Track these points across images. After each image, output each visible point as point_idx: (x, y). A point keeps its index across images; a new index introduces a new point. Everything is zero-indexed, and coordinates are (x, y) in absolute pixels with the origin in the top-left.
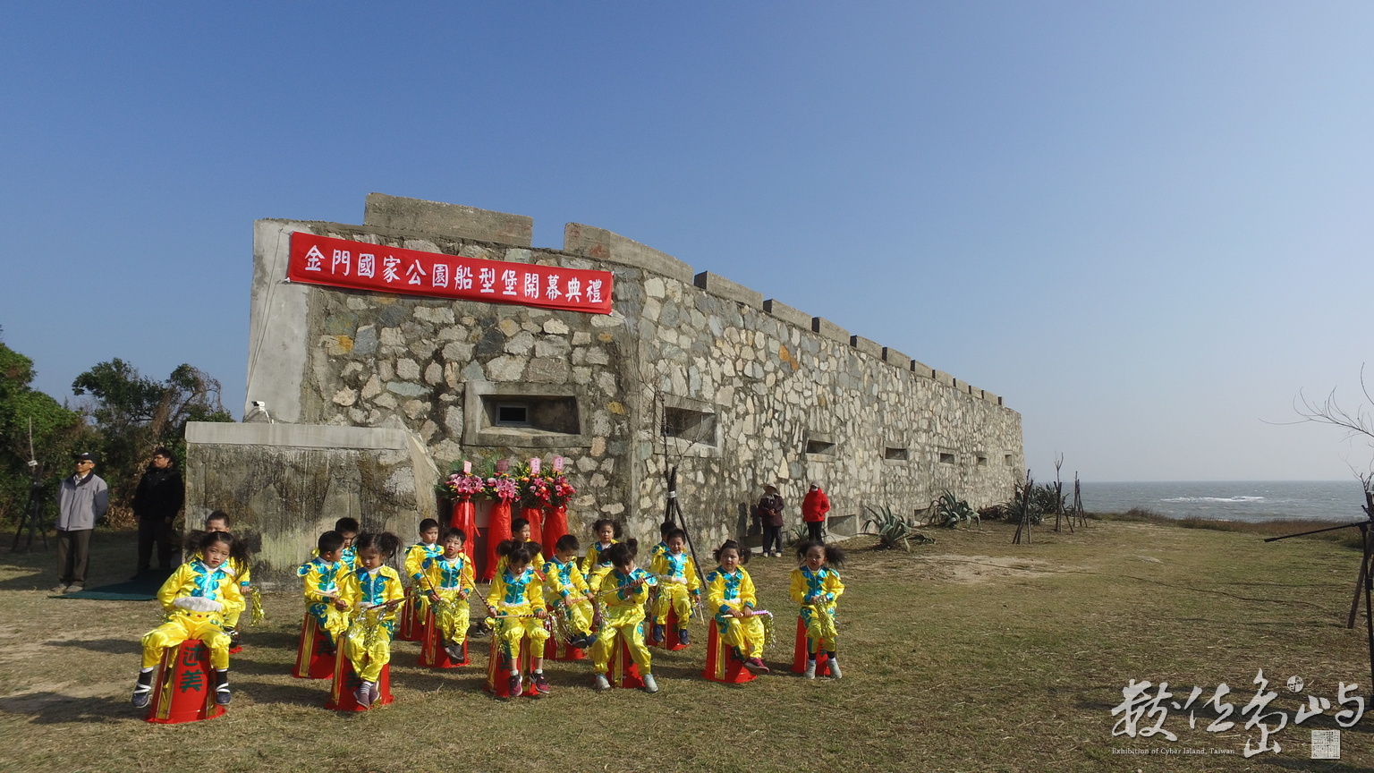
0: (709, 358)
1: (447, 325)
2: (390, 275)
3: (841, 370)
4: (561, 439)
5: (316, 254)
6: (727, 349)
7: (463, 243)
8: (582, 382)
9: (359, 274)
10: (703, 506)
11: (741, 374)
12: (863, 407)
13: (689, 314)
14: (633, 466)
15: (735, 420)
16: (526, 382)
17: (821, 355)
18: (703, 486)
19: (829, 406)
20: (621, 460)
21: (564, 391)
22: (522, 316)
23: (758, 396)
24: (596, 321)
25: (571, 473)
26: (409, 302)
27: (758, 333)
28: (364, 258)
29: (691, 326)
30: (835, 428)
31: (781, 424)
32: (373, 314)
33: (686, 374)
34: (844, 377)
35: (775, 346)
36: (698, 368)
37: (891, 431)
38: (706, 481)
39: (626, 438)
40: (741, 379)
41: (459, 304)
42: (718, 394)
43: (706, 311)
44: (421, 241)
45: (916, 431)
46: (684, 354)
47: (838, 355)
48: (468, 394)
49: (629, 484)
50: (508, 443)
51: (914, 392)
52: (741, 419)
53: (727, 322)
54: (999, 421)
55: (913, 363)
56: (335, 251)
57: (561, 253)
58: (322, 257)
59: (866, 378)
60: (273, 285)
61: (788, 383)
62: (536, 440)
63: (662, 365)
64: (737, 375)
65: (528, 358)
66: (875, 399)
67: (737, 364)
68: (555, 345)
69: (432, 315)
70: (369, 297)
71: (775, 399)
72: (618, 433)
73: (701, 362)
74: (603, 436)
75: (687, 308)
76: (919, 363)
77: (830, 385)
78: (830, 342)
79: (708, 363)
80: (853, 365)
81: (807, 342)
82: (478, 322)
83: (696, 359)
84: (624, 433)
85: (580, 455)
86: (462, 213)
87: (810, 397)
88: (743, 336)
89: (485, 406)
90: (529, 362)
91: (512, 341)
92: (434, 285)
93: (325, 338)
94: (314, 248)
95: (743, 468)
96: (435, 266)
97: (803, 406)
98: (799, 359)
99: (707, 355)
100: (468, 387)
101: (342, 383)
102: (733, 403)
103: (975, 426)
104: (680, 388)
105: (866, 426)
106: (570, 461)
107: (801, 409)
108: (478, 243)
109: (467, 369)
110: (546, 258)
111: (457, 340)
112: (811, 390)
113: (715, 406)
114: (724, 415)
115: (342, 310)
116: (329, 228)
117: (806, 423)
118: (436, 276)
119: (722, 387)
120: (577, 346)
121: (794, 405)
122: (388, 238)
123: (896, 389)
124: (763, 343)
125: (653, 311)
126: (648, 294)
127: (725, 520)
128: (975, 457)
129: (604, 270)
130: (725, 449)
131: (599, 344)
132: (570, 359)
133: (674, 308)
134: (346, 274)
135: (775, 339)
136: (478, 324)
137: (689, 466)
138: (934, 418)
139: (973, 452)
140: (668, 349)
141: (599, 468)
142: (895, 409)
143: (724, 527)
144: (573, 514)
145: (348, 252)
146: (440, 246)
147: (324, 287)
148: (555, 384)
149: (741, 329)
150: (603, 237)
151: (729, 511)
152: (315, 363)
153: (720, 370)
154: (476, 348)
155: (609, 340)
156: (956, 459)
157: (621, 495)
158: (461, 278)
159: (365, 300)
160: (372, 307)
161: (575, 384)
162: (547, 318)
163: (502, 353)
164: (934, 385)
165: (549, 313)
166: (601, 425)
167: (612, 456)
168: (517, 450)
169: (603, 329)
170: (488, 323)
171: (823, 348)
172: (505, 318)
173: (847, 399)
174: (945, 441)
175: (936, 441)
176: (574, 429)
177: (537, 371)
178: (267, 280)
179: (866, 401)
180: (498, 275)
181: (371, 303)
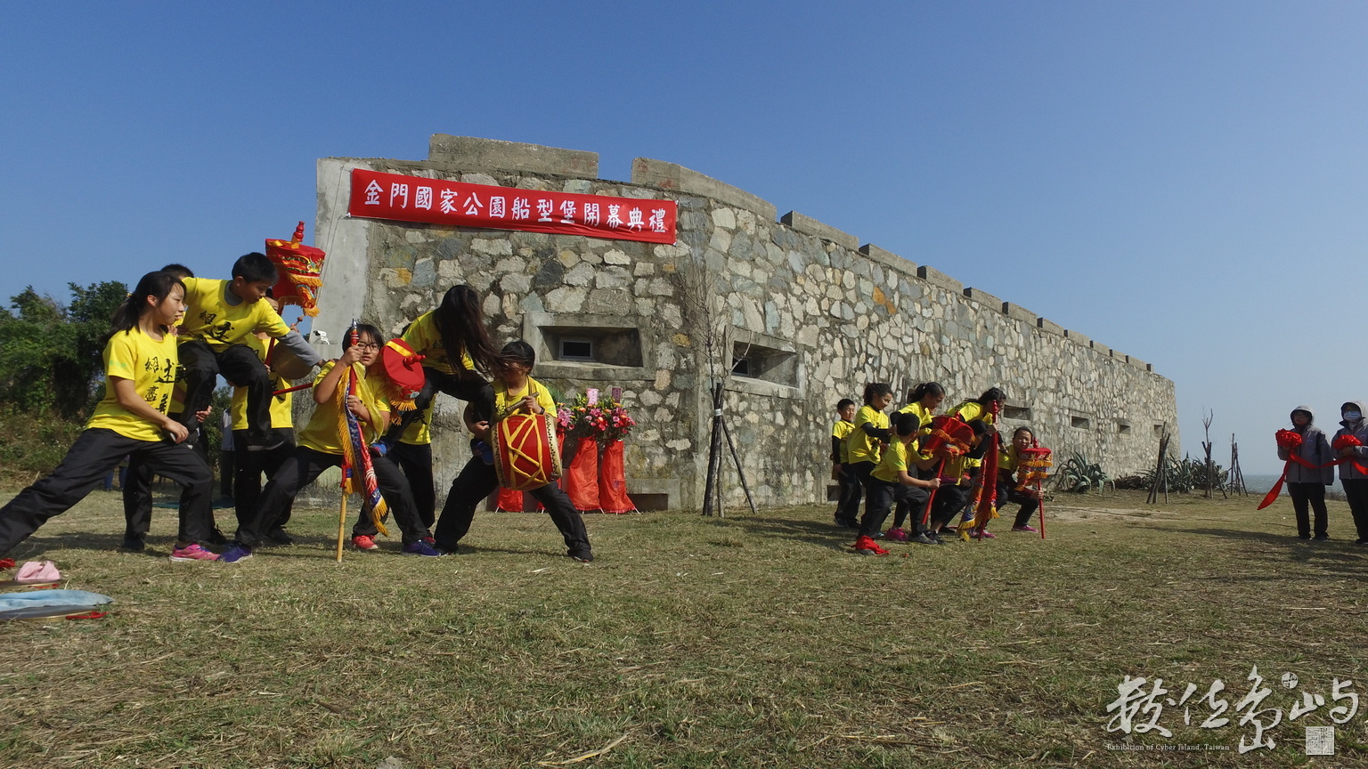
0: (789, 295)
1: (504, 257)
2: (447, 207)
3: (948, 318)
4: (622, 371)
5: (374, 188)
6: (809, 286)
7: (521, 175)
8: (645, 314)
9: (417, 206)
10: (783, 449)
11: (827, 314)
12: (975, 360)
13: (765, 247)
14: (700, 400)
15: (821, 362)
16: (587, 313)
17: (924, 301)
18: (782, 428)
19: (934, 356)
20: (687, 394)
21: (625, 323)
22: (581, 246)
23: (848, 339)
24: (659, 251)
25: (633, 407)
26: (466, 234)
27: (847, 273)
28: (422, 190)
29: (767, 260)
30: (942, 380)
31: (877, 370)
32: (432, 247)
33: (761, 310)
34: (952, 326)
35: (867, 287)
36: (776, 304)
37: (1011, 387)
38: (787, 423)
39: (692, 371)
40: (827, 319)
41: (517, 235)
42: (801, 334)
43: (785, 245)
44: (478, 175)
45: (1042, 390)
46: (759, 289)
47: (944, 303)
48: (526, 326)
49: (695, 418)
50: (567, 375)
51: (1038, 347)
52: (828, 361)
53: (810, 258)
54: (1146, 387)
55: (1040, 321)
56: (394, 185)
57: (622, 183)
58: (380, 190)
59: (979, 328)
60: (335, 221)
61: (884, 327)
62: (596, 373)
63: (734, 299)
64: (822, 314)
65: (588, 290)
66: (991, 352)
67: (822, 302)
68: (616, 276)
69: (489, 246)
70: (427, 231)
71: (868, 342)
72: (683, 367)
73: (779, 298)
74: (668, 369)
75: (762, 242)
76: (1048, 322)
77: (935, 333)
78: (934, 288)
79: (787, 300)
80: (962, 315)
81: (907, 286)
82: (536, 253)
83: (774, 295)
84: (690, 366)
85: (643, 388)
86: (526, 150)
87: (910, 344)
88: (829, 274)
89: (545, 338)
90: (589, 293)
91: (571, 273)
92: (491, 215)
93: (384, 271)
94: (374, 182)
95: (831, 413)
96: (492, 198)
97: (902, 352)
98: (897, 303)
99: (787, 291)
100: (526, 319)
101: (401, 315)
102: (818, 344)
103: (1116, 391)
104: (756, 324)
105: (980, 380)
106: (632, 395)
107: (899, 355)
108: (536, 175)
109: (525, 301)
110: (606, 189)
111: (515, 272)
112: (912, 337)
113: (796, 345)
114: (808, 356)
115: (402, 244)
116: (389, 164)
117: (906, 371)
118: (493, 208)
119: (804, 326)
120: (640, 277)
121: (891, 351)
122: (446, 172)
123: (1015, 343)
124: (853, 283)
125: (722, 242)
126: (716, 223)
127: (810, 466)
128: (1116, 425)
129: (668, 199)
130: (808, 391)
131: (663, 274)
132: (632, 291)
133: (746, 240)
134: (404, 207)
135: (867, 280)
136: (536, 256)
137: (767, 406)
138: (1063, 377)
139: (1113, 419)
140: (740, 282)
141: (663, 402)
142: (1015, 364)
143: (808, 473)
144: (637, 449)
145: (406, 186)
146: (497, 179)
147: (384, 221)
148: (617, 316)
149: (826, 267)
150: (673, 171)
151: (814, 456)
152: (375, 295)
153: (803, 308)
154: (534, 280)
155: (672, 270)
156: (1091, 423)
157: (687, 430)
158: (519, 207)
159: (423, 234)
160: (430, 240)
161: (637, 315)
162: (608, 249)
163: (562, 284)
164: (1063, 342)
165: (609, 243)
166: (665, 357)
167: (677, 390)
168: (577, 382)
169: (667, 260)
170: (546, 254)
171: (925, 293)
172: (564, 249)
173: (955, 349)
174: (1077, 404)
175: (1066, 402)
176: (636, 361)
177: (598, 302)
178: (329, 215)
179: (979, 353)
180: (557, 205)
181: (429, 237)
